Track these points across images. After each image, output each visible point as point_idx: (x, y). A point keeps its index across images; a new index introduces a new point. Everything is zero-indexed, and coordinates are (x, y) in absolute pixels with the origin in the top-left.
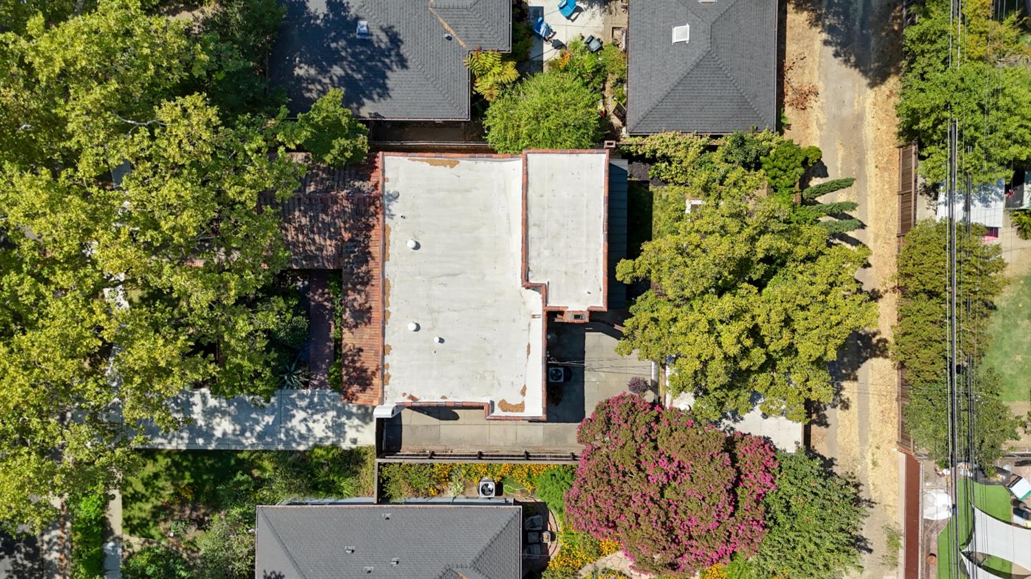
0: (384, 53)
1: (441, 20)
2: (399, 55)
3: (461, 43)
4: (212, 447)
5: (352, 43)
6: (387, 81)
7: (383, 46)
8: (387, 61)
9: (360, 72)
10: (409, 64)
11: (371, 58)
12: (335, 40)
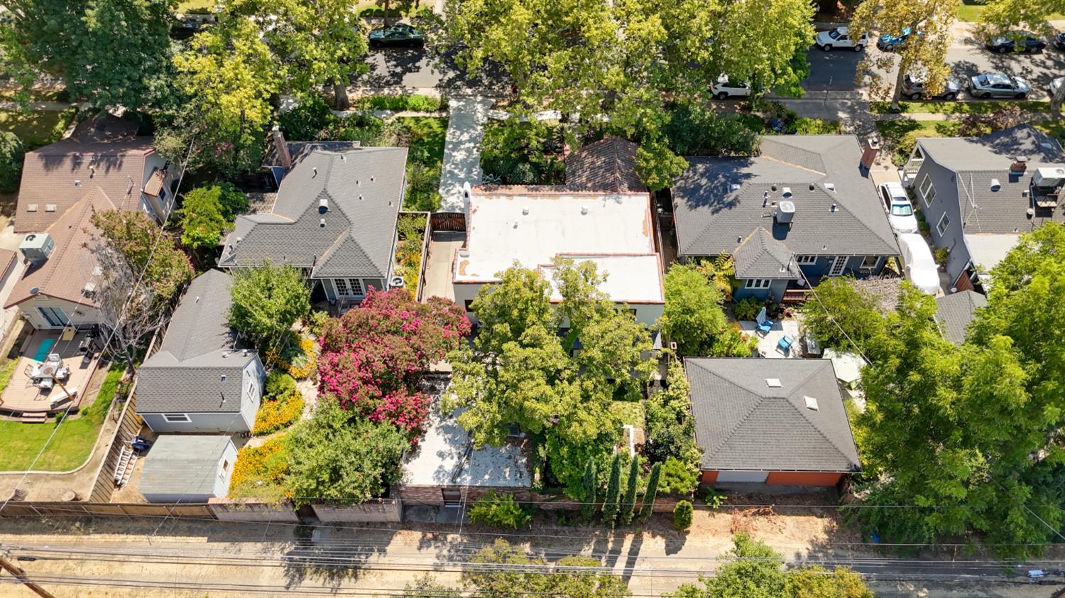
0: (720, 201)
1: (751, 235)
2: (720, 208)
3: (737, 249)
4: (446, 151)
5: (724, 185)
6: (701, 207)
7: (725, 199)
8: (715, 203)
9: (705, 192)
10: (715, 215)
11: (715, 196)
12: (724, 176)
